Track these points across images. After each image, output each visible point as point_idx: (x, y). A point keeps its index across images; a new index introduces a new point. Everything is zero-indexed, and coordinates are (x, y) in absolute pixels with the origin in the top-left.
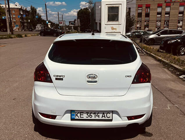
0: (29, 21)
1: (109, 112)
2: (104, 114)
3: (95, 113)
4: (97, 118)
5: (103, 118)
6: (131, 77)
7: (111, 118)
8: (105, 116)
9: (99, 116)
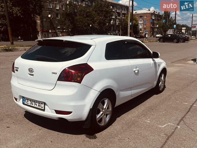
0: (158, 26)
1: (42, 103)
2: (39, 103)
3: (34, 102)
4: (35, 106)
5: (39, 107)
6: (56, 74)
7: (43, 108)
8: (40, 106)
9: (36, 105)
